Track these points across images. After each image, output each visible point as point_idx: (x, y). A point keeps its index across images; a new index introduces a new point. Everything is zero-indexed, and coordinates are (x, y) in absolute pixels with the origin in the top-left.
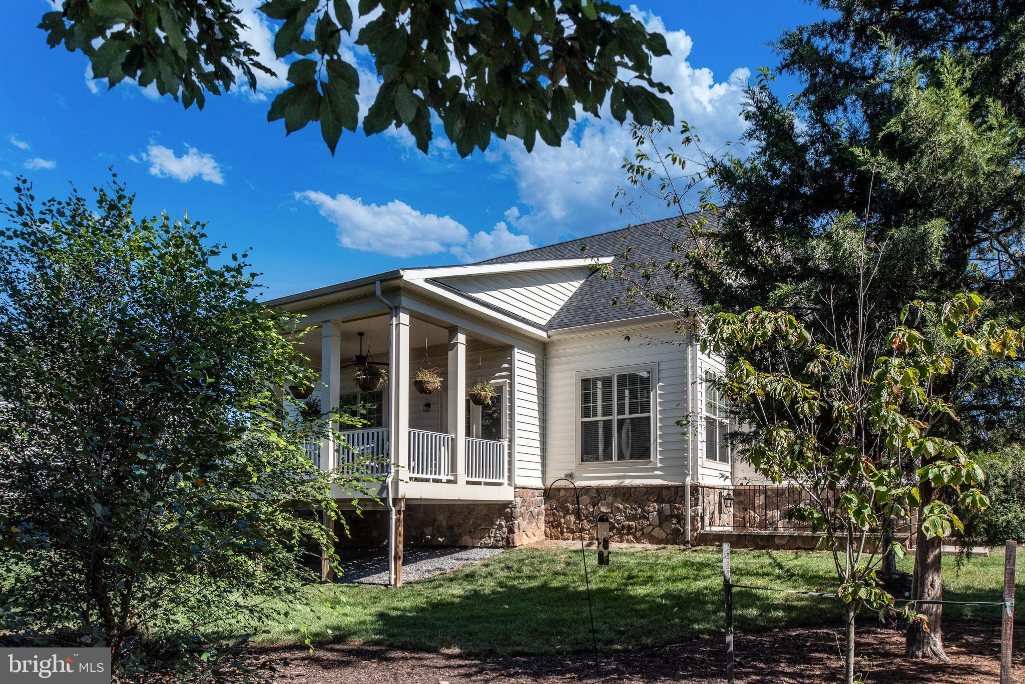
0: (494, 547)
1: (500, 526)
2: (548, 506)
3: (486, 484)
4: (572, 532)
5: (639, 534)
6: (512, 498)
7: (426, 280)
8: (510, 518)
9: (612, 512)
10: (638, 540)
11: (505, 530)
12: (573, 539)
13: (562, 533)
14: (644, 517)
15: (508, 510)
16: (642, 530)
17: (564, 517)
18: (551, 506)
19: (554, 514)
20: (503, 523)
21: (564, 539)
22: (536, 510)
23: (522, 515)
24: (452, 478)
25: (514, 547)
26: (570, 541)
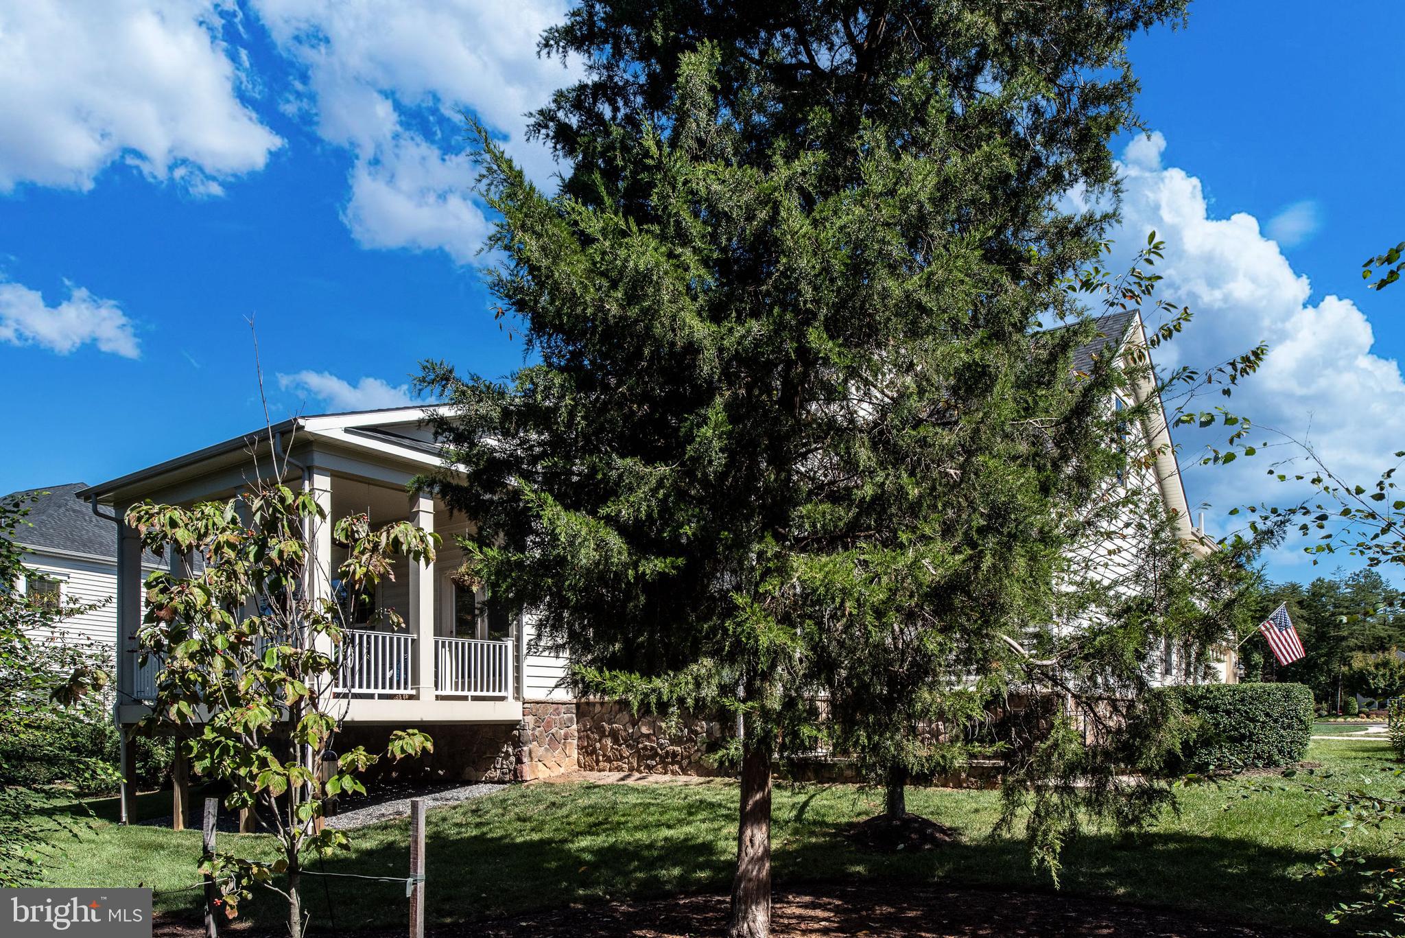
0: (501, 782)
1: (507, 755)
2: (580, 725)
3: (475, 698)
4: (609, 760)
5: (685, 762)
6: (520, 717)
7: (347, 430)
8: (517, 743)
9: (654, 734)
10: (684, 771)
11: (513, 759)
12: (610, 770)
13: (597, 762)
14: (690, 740)
15: (516, 732)
16: (689, 757)
17: (600, 741)
18: (585, 726)
19: (588, 737)
20: (510, 750)
21: (600, 771)
22: (562, 732)
23: (535, 738)
24: (414, 692)
25: (523, 781)
26: (607, 773)
